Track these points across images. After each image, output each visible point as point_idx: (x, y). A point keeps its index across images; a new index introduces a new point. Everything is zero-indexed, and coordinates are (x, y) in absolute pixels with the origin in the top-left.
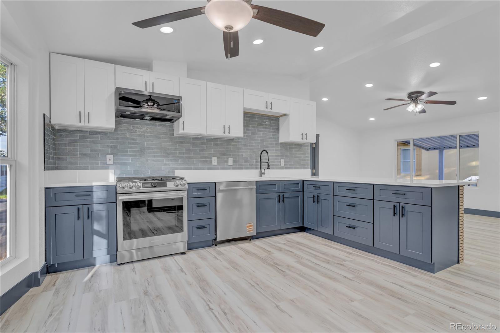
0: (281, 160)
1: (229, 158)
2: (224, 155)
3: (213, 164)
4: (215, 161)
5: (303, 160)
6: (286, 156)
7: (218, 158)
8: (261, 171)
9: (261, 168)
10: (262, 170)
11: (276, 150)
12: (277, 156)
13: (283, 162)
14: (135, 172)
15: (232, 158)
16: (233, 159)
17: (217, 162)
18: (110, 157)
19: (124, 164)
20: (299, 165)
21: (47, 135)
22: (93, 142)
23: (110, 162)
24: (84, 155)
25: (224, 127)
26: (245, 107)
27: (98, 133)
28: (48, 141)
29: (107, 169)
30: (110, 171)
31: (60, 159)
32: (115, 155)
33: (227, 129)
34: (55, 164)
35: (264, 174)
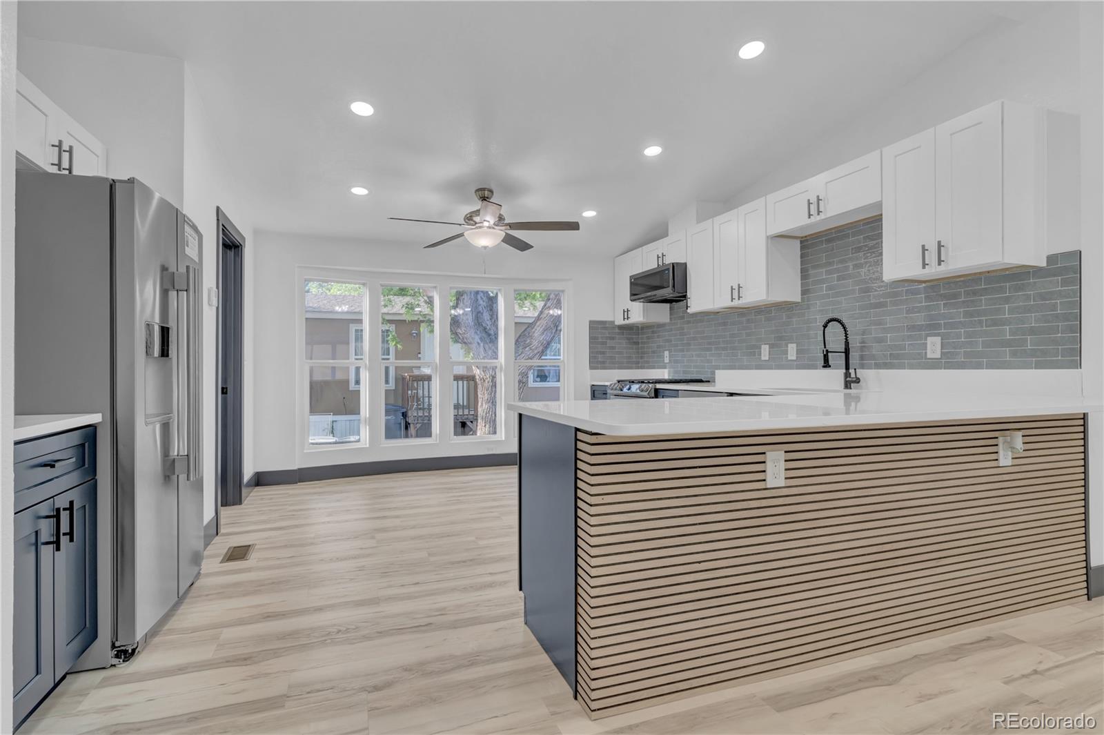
0: (929, 338)
1: (789, 345)
2: (781, 338)
3: (763, 358)
4: (765, 351)
6: (949, 326)
7: (772, 346)
8: (847, 375)
9: (847, 368)
10: (850, 371)
12: (912, 328)
13: (934, 347)
14: (684, 372)
15: (794, 345)
16: (797, 346)
17: (769, 355)
18: (667, 353)
19: (676, 362)
20: (1014, 354)
21: (602, 337)
22: (658, 337)
23: (667, 360)
24: (654, 352)
25: (732, 289)
26: (768, 234)
27: (660, 326)
28: (603, 343)
29: (665, 368)
30: (666, 371)
31: (642, 358)
32: (670, 351)
33: (736, 291)
34: (638, 363)
35: (858, 381)
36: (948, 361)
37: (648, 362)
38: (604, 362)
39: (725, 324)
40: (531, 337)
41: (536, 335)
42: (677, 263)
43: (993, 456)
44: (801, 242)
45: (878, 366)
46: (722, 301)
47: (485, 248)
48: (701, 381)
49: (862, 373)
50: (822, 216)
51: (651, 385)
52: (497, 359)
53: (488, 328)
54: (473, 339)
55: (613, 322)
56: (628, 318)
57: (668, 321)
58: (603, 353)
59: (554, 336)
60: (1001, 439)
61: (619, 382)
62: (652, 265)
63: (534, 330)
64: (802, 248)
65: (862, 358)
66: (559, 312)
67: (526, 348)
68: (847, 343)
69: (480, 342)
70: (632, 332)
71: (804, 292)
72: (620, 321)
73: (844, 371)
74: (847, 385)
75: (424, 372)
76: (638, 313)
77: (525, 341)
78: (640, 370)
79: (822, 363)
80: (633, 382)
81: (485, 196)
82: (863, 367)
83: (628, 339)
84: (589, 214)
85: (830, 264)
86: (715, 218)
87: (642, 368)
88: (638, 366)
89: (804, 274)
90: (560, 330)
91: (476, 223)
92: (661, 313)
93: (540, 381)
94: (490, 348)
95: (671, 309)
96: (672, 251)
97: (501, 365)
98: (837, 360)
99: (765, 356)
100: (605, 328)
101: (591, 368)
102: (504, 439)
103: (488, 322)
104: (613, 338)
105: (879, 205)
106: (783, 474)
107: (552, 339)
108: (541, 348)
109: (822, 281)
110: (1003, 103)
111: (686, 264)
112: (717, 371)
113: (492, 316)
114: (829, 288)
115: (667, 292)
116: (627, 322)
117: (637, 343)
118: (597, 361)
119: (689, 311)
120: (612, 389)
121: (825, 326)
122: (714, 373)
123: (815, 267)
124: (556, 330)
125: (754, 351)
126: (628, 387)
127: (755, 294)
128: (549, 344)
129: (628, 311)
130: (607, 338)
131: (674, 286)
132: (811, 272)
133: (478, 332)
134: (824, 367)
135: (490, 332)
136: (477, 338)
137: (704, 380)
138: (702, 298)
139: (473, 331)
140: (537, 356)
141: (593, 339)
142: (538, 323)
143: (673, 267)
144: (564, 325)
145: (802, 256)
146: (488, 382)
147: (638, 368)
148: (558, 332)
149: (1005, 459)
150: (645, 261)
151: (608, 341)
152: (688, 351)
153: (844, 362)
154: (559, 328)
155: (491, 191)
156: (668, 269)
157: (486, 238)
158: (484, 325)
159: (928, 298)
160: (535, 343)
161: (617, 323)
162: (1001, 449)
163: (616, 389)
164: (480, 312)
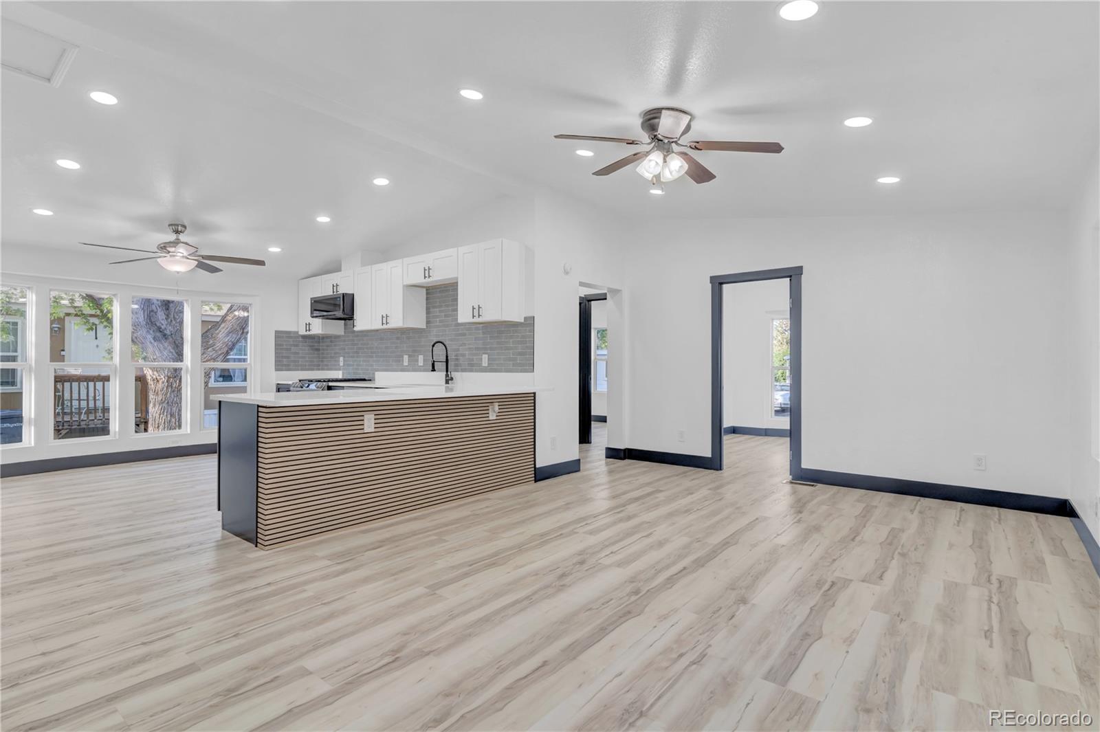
0: (483, 355)
1: (418, 356)
2: (414, 351)
4: (406, 360)
5: (521, 354)
6: (491, 349)
7: (410, 356)
8: (447, 375)
9: (447, 371)
10: (449, 374)
11: (476, 339)
12: (477, 349)
13: (485, 360)
14: (354, 373)
15: (421, 357)
16: (424, 357)
17: (409, 362)
18: (341, 359)
19: (348, 365)
20: (514, 365)
21: (286, 345)
22: (335, 345)
23: (341, 364)
24: (331, 357)
25: (383, 317)
26: (405, 284)
27: (337, 337)
28: (287, 349)
29: (340, 370)
30: (341, 372)
31: (322, 361)
32: (344, 357)
33: (385, 319)
34: (319, 365)
35: (452, 379)
36: (491, 369)
37: (327, 365)
38: (289, 365)
39: (382, 339)
40: (215, 338)
41: (220, 336)
42: (346, 294)
43: (487, 415)
44: (427, 290)
45: (464, 370)
46: (377, 325)
47: (178, 272)
48: (364, 380)
49: (454, 374)
50: (431, 279)
51: (324, 383)
52: (182, 361)
53: (163, 327)
54: (145, 338)
55: (298, 332)
56: (309, 330)
57: (343, 334)
58: (288, 357)
59: (240, 338)
60: (490, 408)
61: (300, 381)
62: (327, 292)
63: (217, 331)
64: (427, 294)
65: (456, 365)
66: (246, 314)
67: (208, 348)
68: (447, 357)
69: (153, 341)
70: (315, 342)
71: (428, 322)
72: (303, 332)
73: (445, 373)
74: (447, 382)
75: (68, 372)
76: (318, 327)
77: (208, 342)
78: (320, 371)
79: (431, 368)
80: (311, 381)
81: (178, 228)
82: (456, 371)
83: (310, 346)
84: (275, 249)
85: (441, 306)
86: (373, 266)
87: (323, 369)
88: (319, 367)
89: (428, 312)
90: (247, 332)
91: (169, 252)
92: (337, 328)
93: (223, 381)
94: (165, 348)
95: (345, 325)
96: (345, 283)
97: (187, 367)
98: (440, 366)
99: (406, 363)
100: (291, 337)
101: (277, 370)
102: (189, 432)
103: (163, 322)
104: (297, 346)
105: (457, 278)
106: (373, 426)
107: (238, 341)
108: (226, 349)
109: (437, 317)
110: (502, 241)
111: (353, 295)
112: (376, 373)
113: (167, 316)
114: (440, 321)
115: (339, 314)
116: (308, 333)
117: (318, 350)
118: (280, 365)
119: (355, 329)
120: (294, 387)
121: (433, 346)
122: (374, 374)
123: (434, 307)
124: (243, 332)
125: (399, 359)
126: (307, 385)
127: (396, 322)
128: (234, 345)
129: (309, 324)
130: (291, 345)
131: (344, 310)
132: (432, 310)
133: (151, 332)
134: (432, 371)
135: (165, 332)
136: (150, 337)
137: (367, 379)
138: (365, 320)
139: (145, 331)
140: (221, 357)
141: (278, 346)
142: (222, 326)
143: (343, 297)
144: (251, 328)
145: (427, 299)
146: (163, 382)
147: (319, 370)
148: (244, 334)
149: (492, 416)
150: (323, 288)
151: (293, 348)
152: (357, 357)
153: (445, 368)
154: (245, 331)
155: (185, 227)
156: (340, 298)
157: (178, 264)
158: (158, 324)
159: (484, 333)
160: (219, 345)
161: (301, 333)
162: (490, 412)
163: (297, 387)
164: (152, 311)
